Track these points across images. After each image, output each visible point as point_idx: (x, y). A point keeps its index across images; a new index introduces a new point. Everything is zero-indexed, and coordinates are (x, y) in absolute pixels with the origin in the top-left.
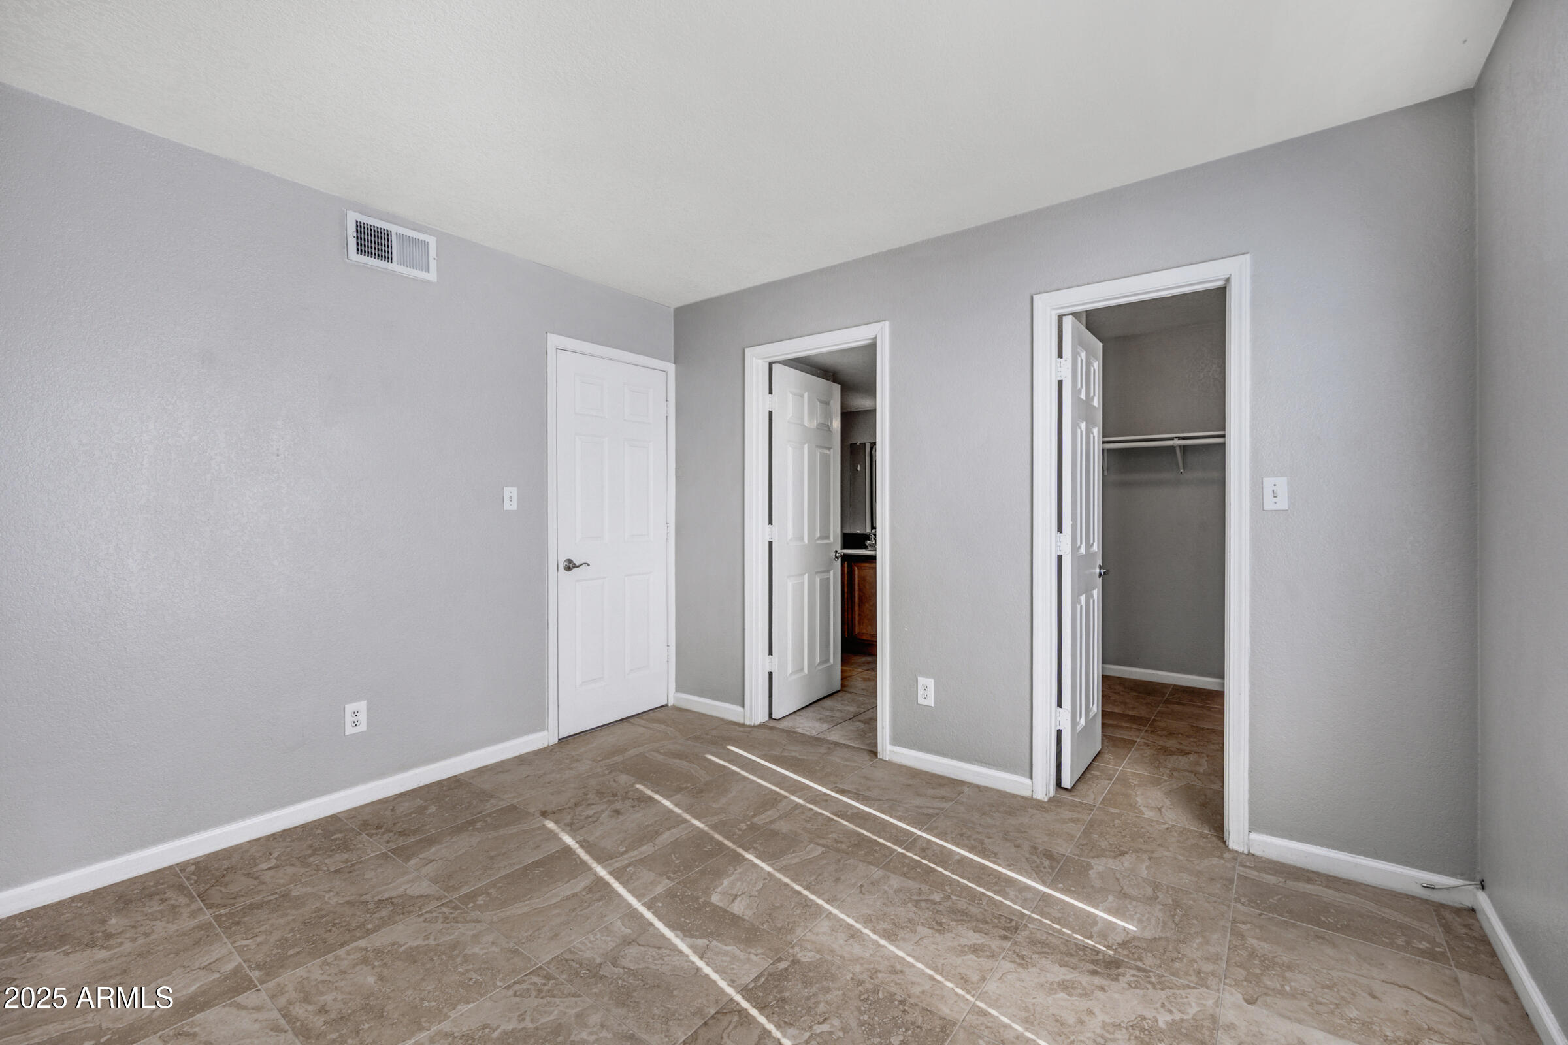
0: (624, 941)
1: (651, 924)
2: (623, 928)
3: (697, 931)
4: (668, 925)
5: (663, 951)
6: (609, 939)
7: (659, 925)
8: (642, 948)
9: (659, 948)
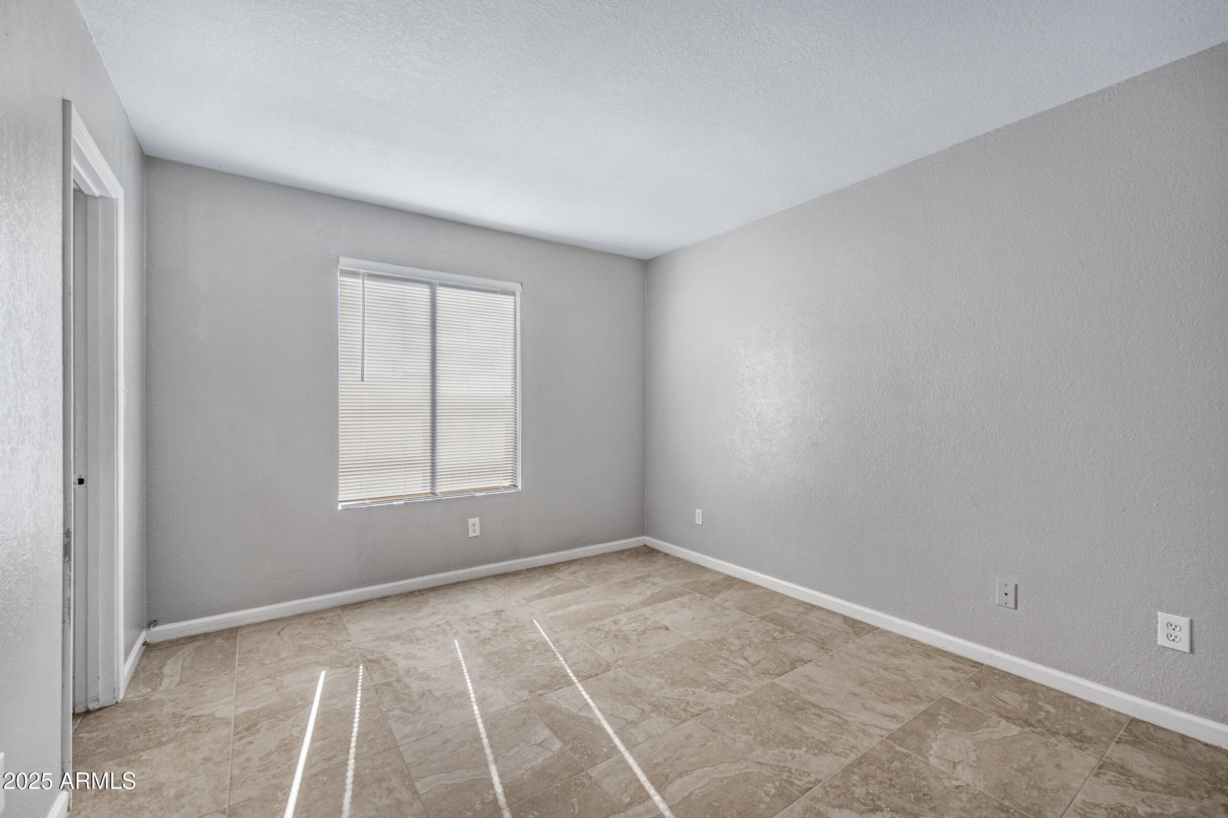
0: (636, 724)
1: (615, 733)
2: (637, 734)
3: (583, 722)
4: (604, 730)
5: (610, 713)
6: (647, 728)
7: (610, 731)
8: (624, 717)
9: (612, 715)
